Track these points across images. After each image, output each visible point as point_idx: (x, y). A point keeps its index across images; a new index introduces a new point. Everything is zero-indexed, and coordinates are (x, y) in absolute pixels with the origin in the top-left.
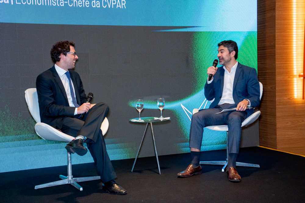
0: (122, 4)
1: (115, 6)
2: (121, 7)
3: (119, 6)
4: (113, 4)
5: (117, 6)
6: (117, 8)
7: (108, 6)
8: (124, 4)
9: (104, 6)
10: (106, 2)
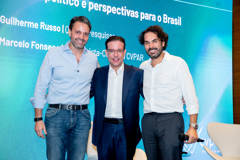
0: (141, 58)
1: (136, 58)
2: (140, 60)
3: (138, 59)
4: (134, 57)
5: (137, 59)
6: (137, 60)
7: (130, 58)
8: (142, 58)
9: (128, 58)
10: (129, 55)
